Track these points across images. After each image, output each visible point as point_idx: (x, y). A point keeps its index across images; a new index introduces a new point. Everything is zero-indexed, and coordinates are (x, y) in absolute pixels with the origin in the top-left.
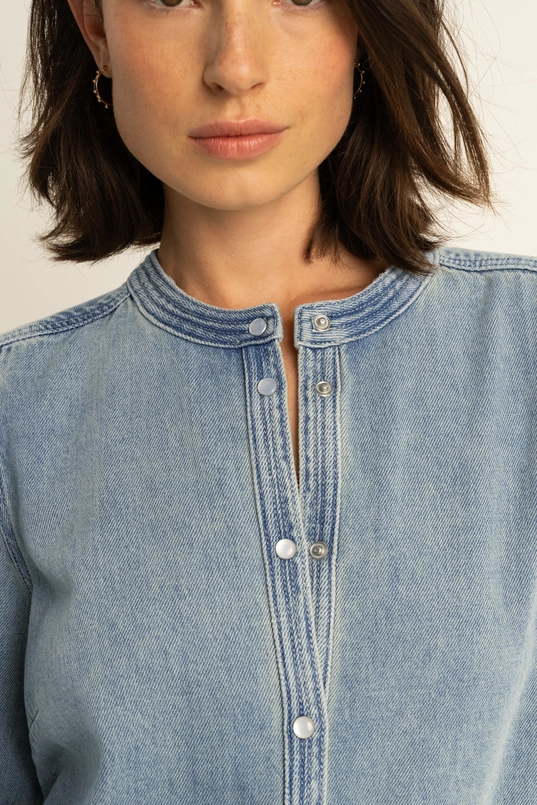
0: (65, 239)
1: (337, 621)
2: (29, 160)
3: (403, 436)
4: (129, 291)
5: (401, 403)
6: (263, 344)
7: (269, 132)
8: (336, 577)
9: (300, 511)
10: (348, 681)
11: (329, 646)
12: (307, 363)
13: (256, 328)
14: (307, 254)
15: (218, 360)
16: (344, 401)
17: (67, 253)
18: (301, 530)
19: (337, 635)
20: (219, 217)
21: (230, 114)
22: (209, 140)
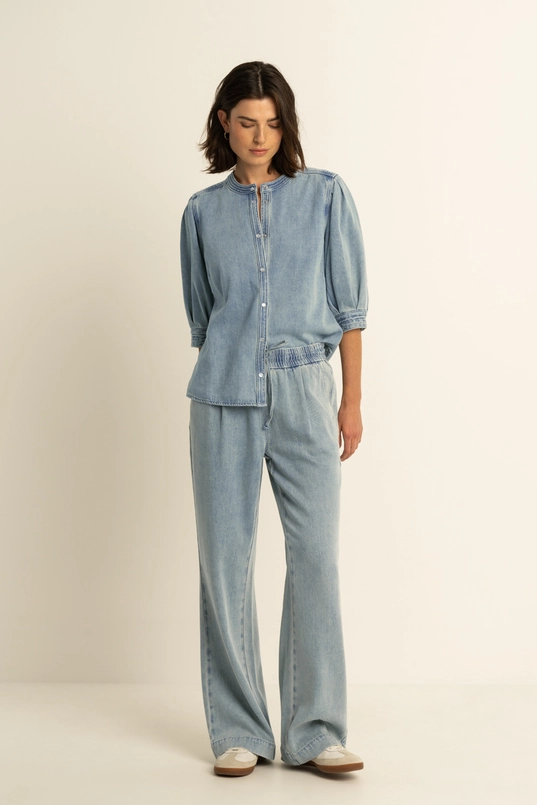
0: (213, 168)
1: (269, 249)
2: (204, 151)
3: (284, 211)
4: (226, 182)
5: (283, 204)
6: (253, 192)
7: (265, 150)
8: (268, 240)
9: (261, 228)
10: (272, 261)
11: (267, 254)
12: (263, 196)
13: (253, 189)
14: (269, 172)
15: (245, 197)
16: (270, 204)
17: (213, 172)
18: (261, 232)
19: (269, 252)
20: (250, 166)
21: (259, 147)
22: (253, 151)
